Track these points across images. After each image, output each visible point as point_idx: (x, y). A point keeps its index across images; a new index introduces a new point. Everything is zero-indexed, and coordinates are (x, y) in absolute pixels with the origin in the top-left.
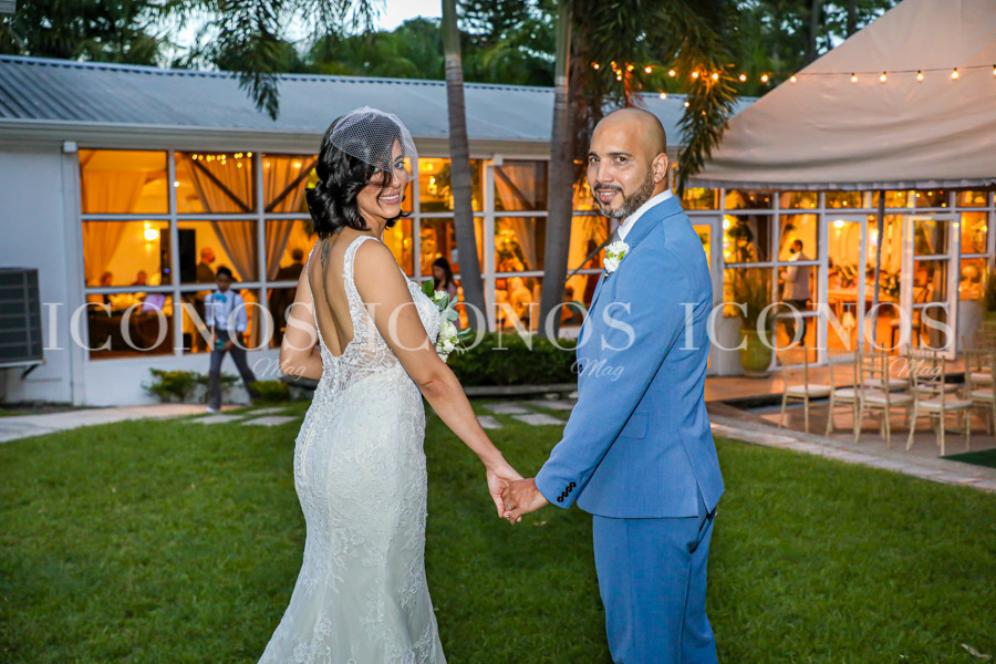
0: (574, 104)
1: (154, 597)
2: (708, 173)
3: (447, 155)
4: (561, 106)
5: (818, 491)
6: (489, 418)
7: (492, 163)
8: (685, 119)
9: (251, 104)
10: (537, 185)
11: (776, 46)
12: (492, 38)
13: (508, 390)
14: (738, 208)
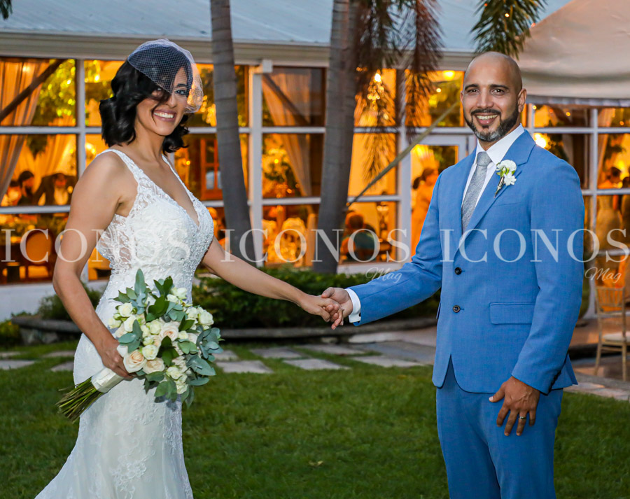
0: (356, 5)
3: (210, 61)
4: (341, 7)
6: (258, 362)
7: (259, 70)
8: (480, 25)
10: (313, 95)
13: (279, 333)
14: (550, 125)
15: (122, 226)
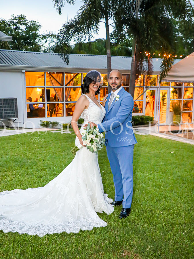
0: (136, 62)
1: (46, 167)
2: (167, 78)
4: (133, 62)
5: (188, 151)
8: (162, 66)
9: (63, 61)
10: (127, 80)
11: (186, 46)
12: (117, 44)
14: (174, 86)
15: (86, 111)
